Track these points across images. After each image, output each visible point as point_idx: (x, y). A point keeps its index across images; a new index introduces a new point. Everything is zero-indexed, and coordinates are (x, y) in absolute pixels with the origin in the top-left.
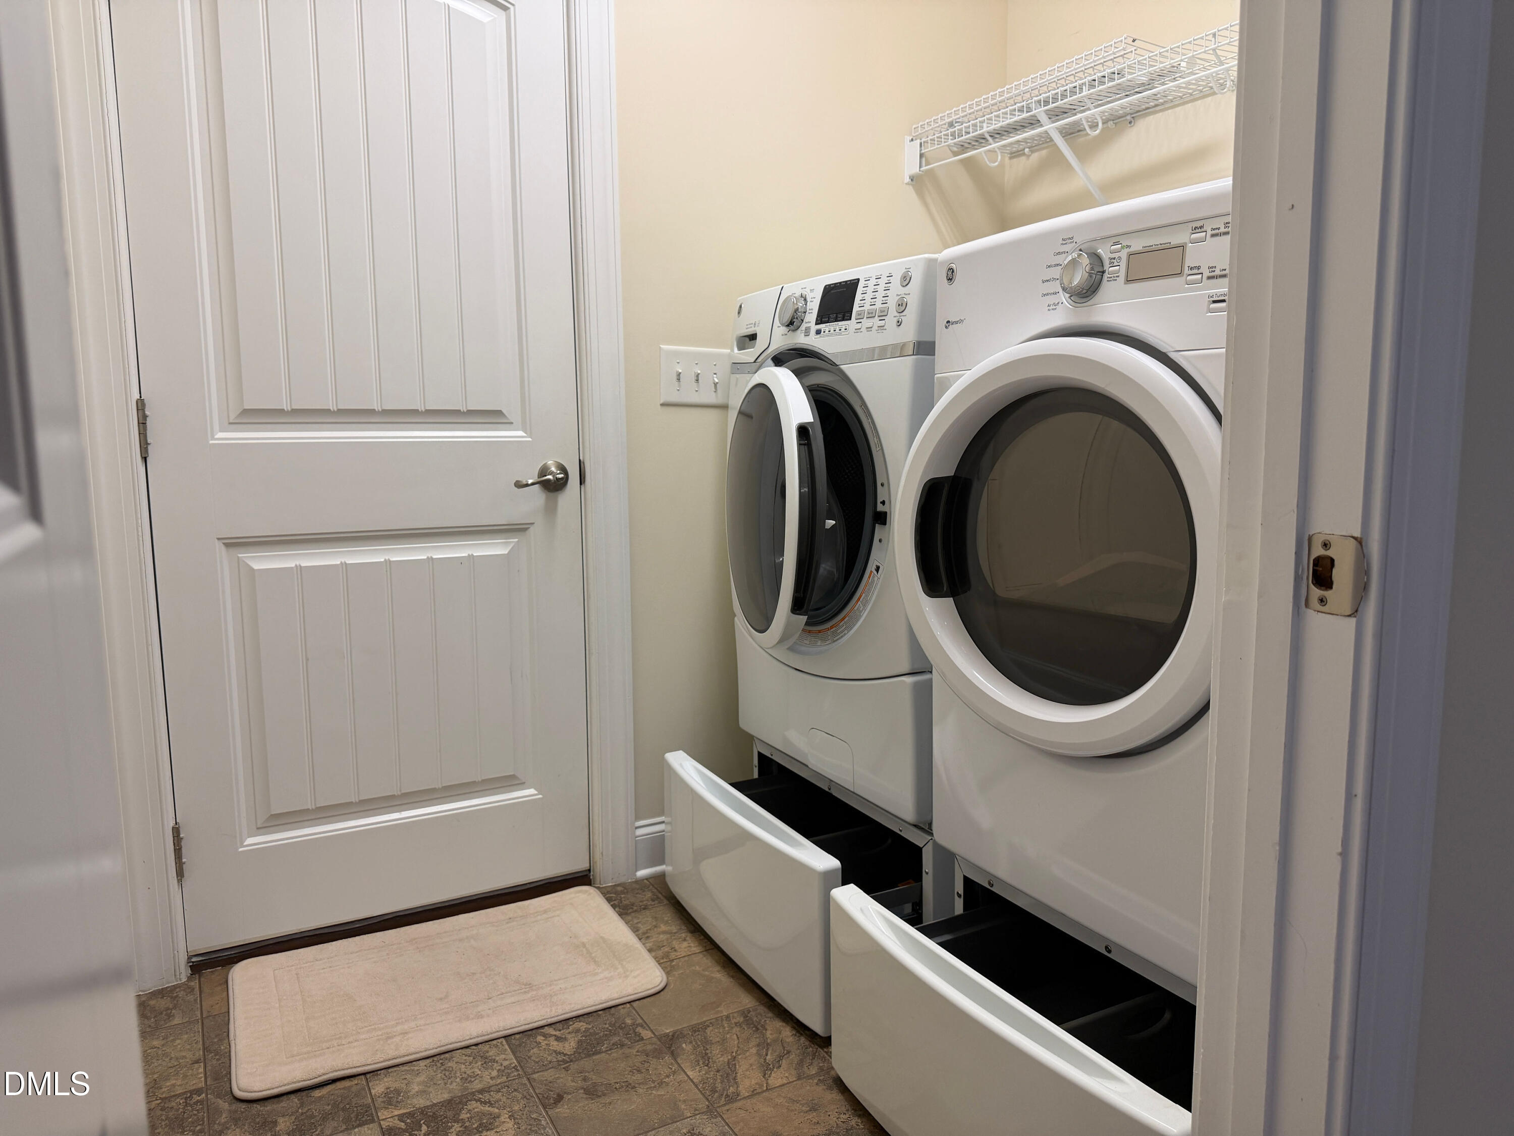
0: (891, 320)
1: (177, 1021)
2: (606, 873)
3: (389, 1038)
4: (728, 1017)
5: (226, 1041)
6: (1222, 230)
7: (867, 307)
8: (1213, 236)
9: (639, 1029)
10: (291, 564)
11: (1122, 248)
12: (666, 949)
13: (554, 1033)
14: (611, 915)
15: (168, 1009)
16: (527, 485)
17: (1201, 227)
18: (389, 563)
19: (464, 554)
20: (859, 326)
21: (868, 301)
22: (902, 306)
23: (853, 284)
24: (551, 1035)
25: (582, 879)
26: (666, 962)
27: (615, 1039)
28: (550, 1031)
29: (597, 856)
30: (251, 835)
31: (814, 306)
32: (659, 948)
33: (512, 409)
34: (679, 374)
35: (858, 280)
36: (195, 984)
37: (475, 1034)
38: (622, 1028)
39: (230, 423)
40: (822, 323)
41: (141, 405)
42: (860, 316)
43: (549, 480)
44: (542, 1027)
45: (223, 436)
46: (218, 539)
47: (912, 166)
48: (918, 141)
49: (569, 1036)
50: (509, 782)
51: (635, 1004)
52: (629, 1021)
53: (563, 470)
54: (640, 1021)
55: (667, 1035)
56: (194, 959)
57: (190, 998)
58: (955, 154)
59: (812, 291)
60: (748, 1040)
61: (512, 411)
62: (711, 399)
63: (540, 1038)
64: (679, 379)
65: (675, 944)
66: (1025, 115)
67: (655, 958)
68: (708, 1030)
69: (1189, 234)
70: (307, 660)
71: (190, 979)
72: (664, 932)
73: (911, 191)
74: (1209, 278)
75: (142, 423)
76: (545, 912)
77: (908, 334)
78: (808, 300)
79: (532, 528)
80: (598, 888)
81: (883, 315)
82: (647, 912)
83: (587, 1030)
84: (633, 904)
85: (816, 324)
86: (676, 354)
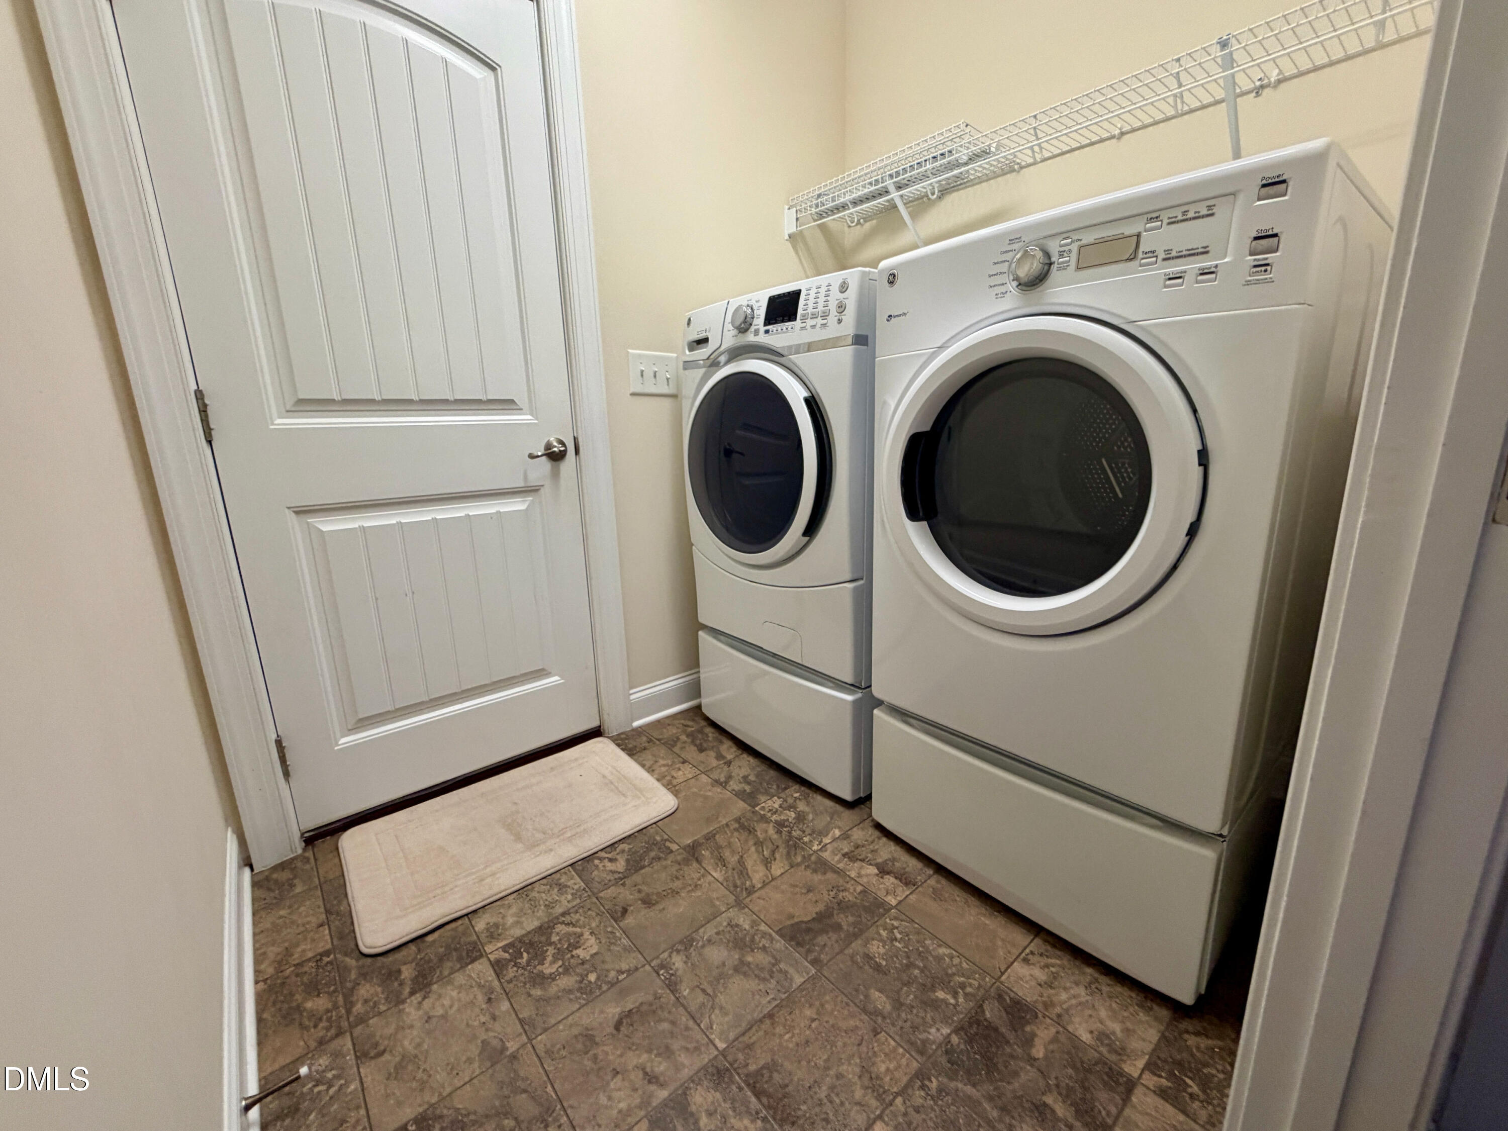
0: (832, 319)
1: (298, 889)
2: (613, 726)
3: (482, 880)
4: (727, 825)
5: (345, 902)
6: (1180, 217)
7: (810, 310)
8: (1169, 224)
9: (668, 844)
10: (355, 525)
11: (1072, 242)
12: (668, 778)
13: (606, 855)
14: (623, 756)
15: (289, 880)
16: (538, 456)
17: (1157, 217)
18: (435, 520)
19: (492, 510)
20: (804, 325)
21: (811, 305)
22: (841, 308)
23: (796, 294)
24: (605, 858)
25: (596, 733)
26: (672, 787)
27: (653, 854)
28: (603, 854)
29: (605, 717)
30: (343, 737)
31: (761, 313)
32: (664, 777)
33: (521, 398)
34: (642, 372)
35: (800, 290)
36: (309, 854)
37: (549, 867)
38: (655, 845)
39: (288, 411)
40: (770, 324)
41: (199, 395)
42: (804, 318)
43: (554, 452)
44: (596, 853)
45: (281, 422)
46: (289, 508)
47: (790, 227)
48: (794, 209)
49: (618, 857)
50: (540, 673)
51: (659, 824)
52: (658, 838)
53: (561, 442)
54: (666, 837)
55: (689, 845)
56: (307, 835)
57: (307, 867)
58: (815, 221)
59: (757, 301)
60: (746, 841)
61: (522, 400)
62: (665, 390)
63: (597, 862)
64: (642, 375)
65: (674, 773)
66: (873, 188)
67: (664, 785)
68: (717, 836)
69: (1143, 225)
70: (377, 599)
71: (304, 850)
72: (664, 765)
73: (789, 245)
74: (1165, 260)
75: (203, 410)
76: (576, 760)
77: (849, 328)
78: (754, 307)
79: (542, 489)
80: (608, 737)
81: (825, 316)
82: (647, 752)
83: (630, 849)
84: (635, 747)
85: (765, 325)
86: (640, 356)
